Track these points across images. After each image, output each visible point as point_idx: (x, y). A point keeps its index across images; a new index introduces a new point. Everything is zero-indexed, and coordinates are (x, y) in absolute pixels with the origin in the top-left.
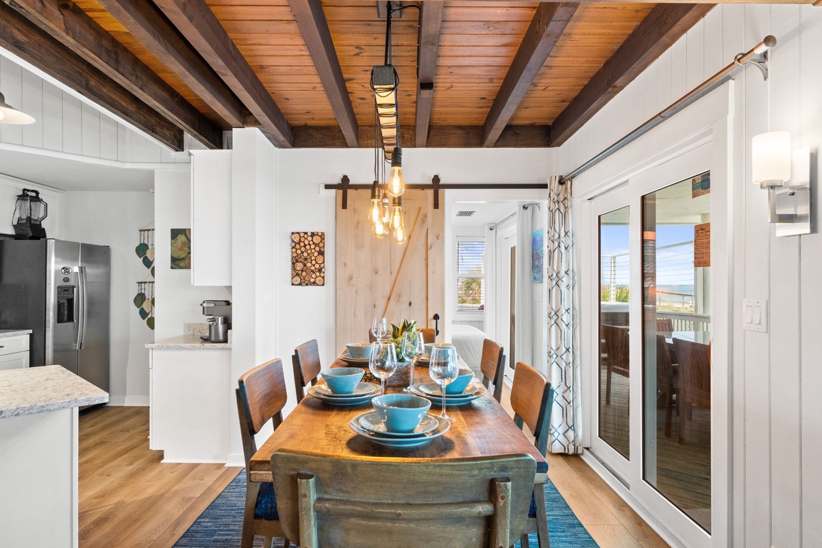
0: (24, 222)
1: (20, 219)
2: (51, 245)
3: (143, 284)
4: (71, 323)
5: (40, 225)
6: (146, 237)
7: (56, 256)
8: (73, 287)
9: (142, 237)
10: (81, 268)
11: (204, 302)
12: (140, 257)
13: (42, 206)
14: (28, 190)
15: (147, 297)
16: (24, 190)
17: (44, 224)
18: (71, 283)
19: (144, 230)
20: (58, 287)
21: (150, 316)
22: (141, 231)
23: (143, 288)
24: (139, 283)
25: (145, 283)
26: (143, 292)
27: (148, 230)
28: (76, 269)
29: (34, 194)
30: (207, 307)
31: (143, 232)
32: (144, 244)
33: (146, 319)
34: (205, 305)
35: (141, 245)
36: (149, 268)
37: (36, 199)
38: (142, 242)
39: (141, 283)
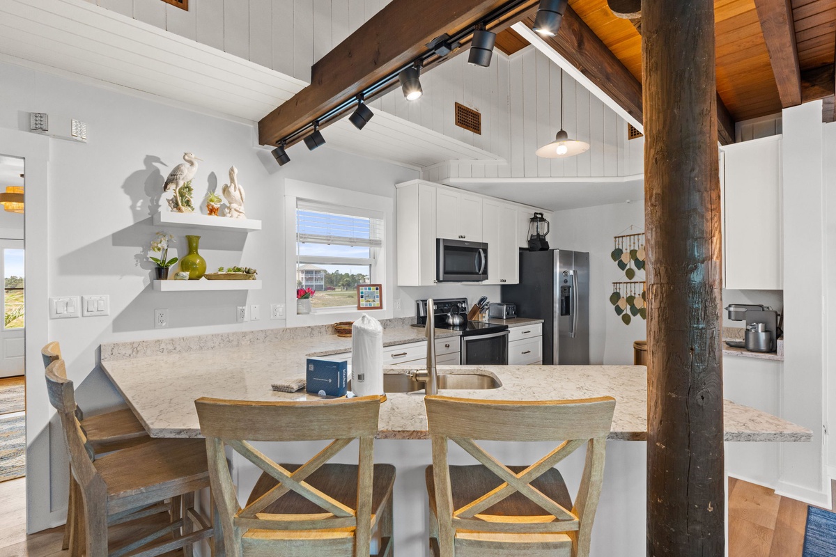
0: (535, 237)
1: (532, 236)
2: (556, 253)
3: (618, 285)
4: (567, 316)
5: (545, 239)
6: (621, 243)
7: (560, 262)
8: (569, 287)
9: (617, 243)
10: (574, 272)
11: (730, 306)
12: (615, 261)
13: (546, 224)
14: (537, 214)
15: (622, 296)
16: (535, 213)
17: (548, 239)
18: (568, 284)
19: (619, 237)
20: (562, 287)
21: (624, 313)
22: (616, 238)
23: (618, 287)
24: (614, 283)
25: (620, 283)
26: (618, 291)
27: (622, 237)
28: (571, 273)
29: (540, 216)
30: (736, 312)
31: (617, 239)
32: (619, 249)
33: (621, 315)
34: (732, 309)
35: (616, 250)
36: (623, 269)
37: (542, 220)
38: (617, 248)
39: (616, 283)
